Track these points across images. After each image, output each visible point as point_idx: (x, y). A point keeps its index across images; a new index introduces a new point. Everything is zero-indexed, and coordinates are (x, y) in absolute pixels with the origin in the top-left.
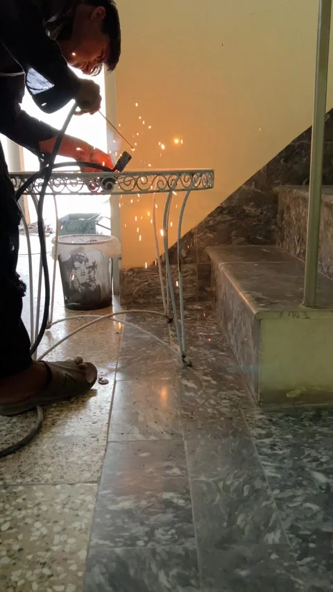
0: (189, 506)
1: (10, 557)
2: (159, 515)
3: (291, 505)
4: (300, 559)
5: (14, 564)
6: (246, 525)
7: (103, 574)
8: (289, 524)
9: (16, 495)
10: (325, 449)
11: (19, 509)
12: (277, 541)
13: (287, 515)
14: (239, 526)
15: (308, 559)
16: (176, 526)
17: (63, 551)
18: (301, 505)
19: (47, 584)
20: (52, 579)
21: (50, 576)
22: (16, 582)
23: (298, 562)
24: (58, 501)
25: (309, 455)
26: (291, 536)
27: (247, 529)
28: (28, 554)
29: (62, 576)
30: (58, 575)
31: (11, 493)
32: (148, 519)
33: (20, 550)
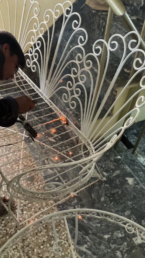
0: (79, 195)
1: (45, 229)
2: (74, 201)
3: (103, 187)
4: (111, 204)
5: (48, 231)
6: (95, 197)
7: (71, 225)
8: (104, 194)
9: (30, 208)
10: (102, 162)
11: (36, 213)
12: (104, 200)
13: (103, 190)
14: (94, 198)
15: (112, 203)
16: (79, 204)
17: (57, 222)
18: (105, 186)
19: (60, 233)
20: (60, 231)
21: (59, 231)
22: (52, 236)
23: (111, 205)
24: (44, 206)
25: (99, 165)
26: (106, 197)
27: (96, 198)
28: (49, 226)
29: (62, 229)
30: (61, 230)
31: (28, 207)
32: (71, 204)
33: (46, 226)
